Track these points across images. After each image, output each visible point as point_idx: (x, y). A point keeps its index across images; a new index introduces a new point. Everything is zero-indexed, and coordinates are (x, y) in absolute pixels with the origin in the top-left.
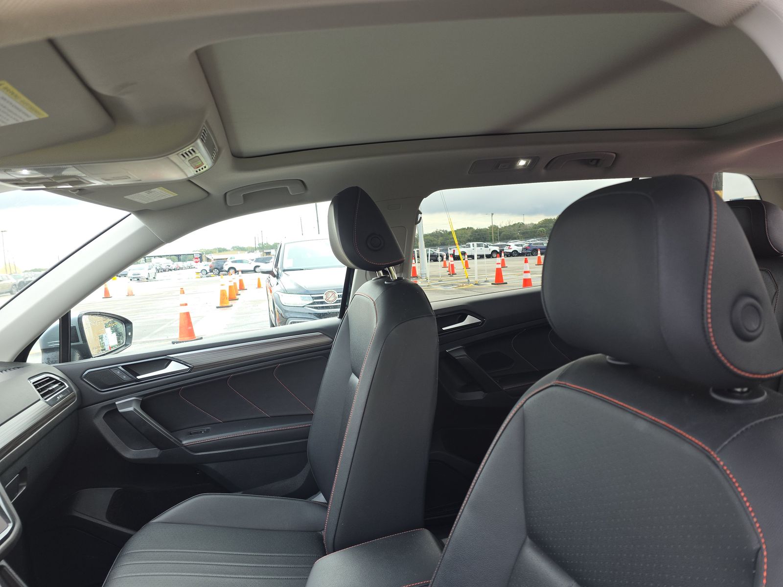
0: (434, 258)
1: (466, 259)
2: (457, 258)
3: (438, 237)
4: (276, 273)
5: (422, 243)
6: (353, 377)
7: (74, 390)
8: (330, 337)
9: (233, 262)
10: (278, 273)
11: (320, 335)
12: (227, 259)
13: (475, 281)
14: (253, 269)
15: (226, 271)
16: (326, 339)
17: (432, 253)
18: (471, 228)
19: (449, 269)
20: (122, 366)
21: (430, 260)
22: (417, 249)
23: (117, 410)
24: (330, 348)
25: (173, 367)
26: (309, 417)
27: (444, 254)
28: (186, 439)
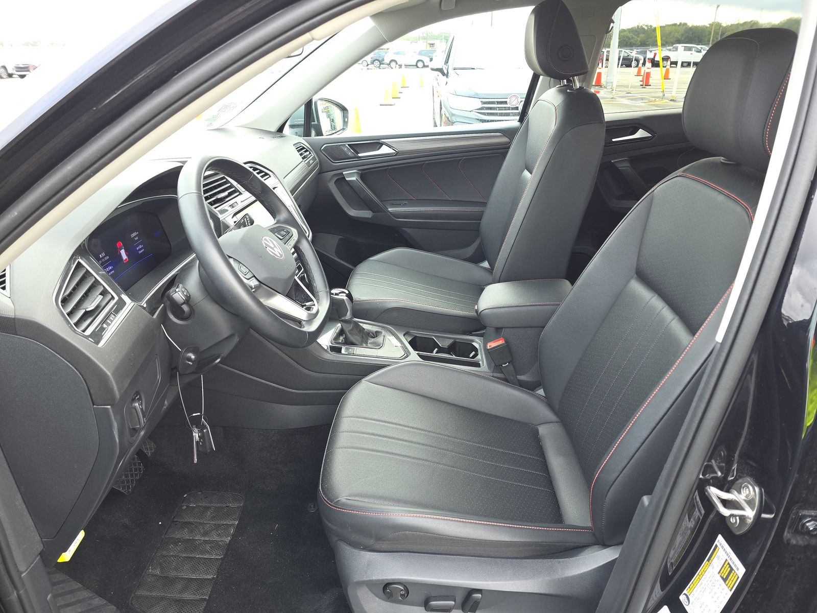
0: (627, 62)
1: (668, 67)
2: (655, 64)
3: (639, 34)
4: (446, 72)
5: (615, 41)
6: (526, 173)
7: (317, 159)
8: (508, 138)
9: (395, 53)
10: (447, 71)
11: (500, 136)
12: (388, 49)
13: (672, 97)
14: (415, 64)
15: (388, 65)
16: (505, 140)
17: (626, 55)
18: (685, 24)
19: (643, 78)
20: (348, 145)
21: (622, 65)
22: (607, 49)
23: (344, 178)
24: (509, 148)
25: (384, 150)
26: (484, 204)
27: (641, 57)
28: (391, 208)
